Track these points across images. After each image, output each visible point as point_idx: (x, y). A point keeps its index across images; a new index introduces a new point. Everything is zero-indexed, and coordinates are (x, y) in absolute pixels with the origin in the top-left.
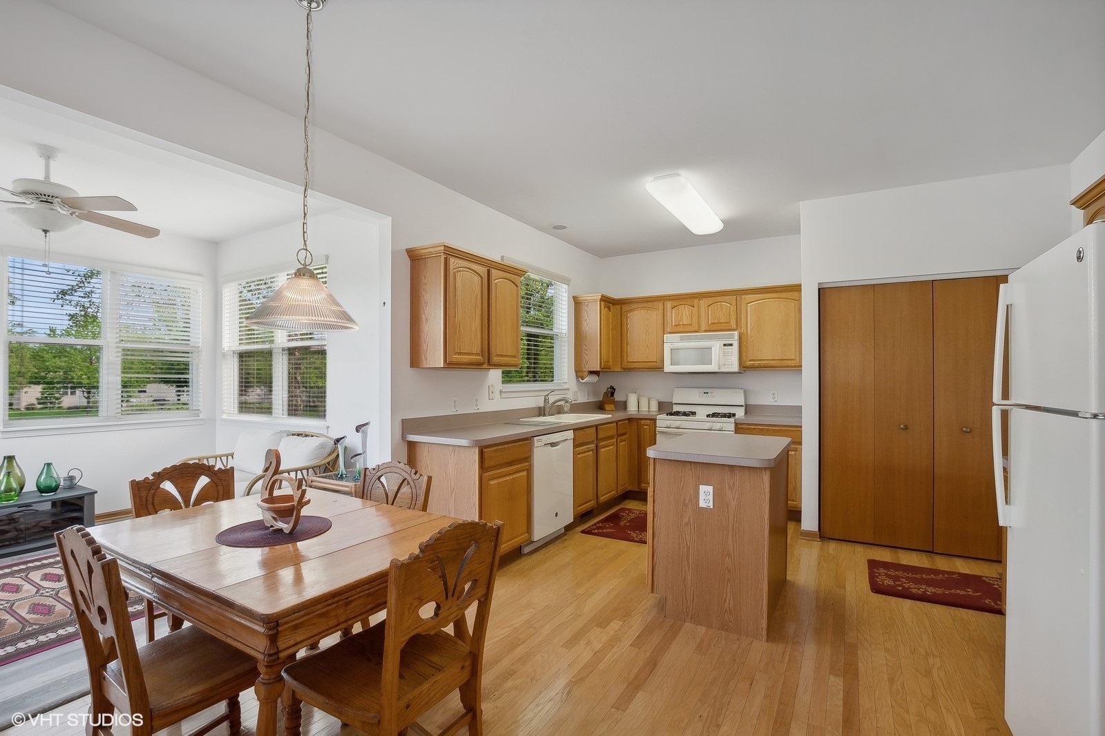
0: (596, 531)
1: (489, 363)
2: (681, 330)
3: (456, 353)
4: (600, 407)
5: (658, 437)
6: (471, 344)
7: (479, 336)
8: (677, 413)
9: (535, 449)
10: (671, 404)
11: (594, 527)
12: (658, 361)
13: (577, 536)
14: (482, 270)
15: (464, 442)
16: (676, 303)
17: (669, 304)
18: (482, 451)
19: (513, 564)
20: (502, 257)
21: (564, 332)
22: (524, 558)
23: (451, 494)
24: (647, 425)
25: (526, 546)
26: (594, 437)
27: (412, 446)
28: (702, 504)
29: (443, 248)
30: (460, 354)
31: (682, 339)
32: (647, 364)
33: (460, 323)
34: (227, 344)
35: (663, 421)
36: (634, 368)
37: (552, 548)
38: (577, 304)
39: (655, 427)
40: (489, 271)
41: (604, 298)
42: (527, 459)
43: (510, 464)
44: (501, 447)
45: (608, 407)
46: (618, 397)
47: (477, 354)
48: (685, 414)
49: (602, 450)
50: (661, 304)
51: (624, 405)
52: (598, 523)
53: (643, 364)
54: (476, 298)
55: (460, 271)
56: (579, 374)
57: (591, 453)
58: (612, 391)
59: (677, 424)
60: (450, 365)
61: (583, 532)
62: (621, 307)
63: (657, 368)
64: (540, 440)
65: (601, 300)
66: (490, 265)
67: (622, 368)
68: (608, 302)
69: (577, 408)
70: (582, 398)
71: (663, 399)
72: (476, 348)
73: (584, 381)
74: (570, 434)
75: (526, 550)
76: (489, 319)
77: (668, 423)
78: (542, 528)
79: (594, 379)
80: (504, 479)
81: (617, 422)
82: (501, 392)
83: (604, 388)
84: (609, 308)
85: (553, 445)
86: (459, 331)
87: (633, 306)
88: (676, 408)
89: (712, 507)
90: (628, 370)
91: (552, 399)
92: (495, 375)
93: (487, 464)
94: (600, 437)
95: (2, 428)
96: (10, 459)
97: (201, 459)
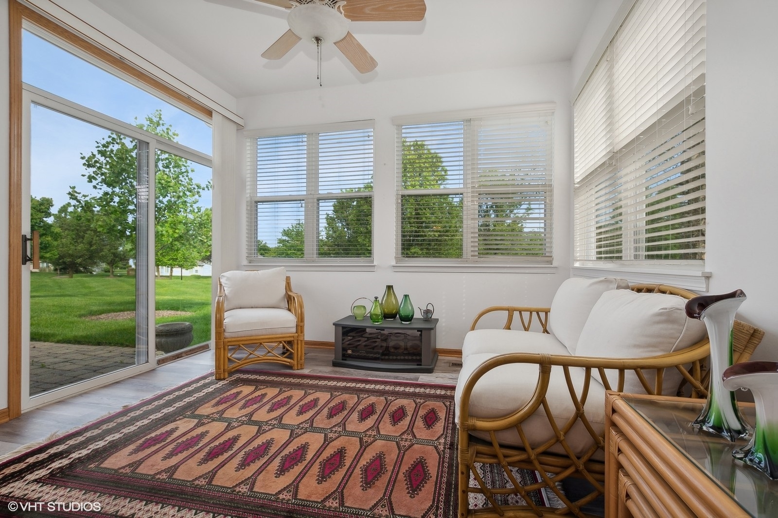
95: (394, 263)
96: (390, 288)
97: (511, 311)
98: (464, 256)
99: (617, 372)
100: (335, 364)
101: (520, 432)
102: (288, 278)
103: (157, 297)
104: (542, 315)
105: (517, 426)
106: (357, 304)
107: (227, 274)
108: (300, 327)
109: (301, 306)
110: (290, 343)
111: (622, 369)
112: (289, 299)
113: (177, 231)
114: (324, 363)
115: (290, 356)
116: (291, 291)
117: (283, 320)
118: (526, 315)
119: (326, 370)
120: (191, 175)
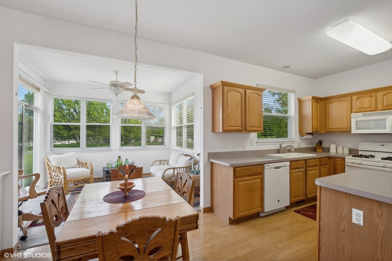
0: (302, 212)
1: (245, 130)
2: (363, 110)
3: (228, 126)
4: (314, 150)
5: (347, 168)
6: (237, 122)
7: (240, 119)
8: (361, 156)
9: (265, 169)
10: (357, 151)
11: (302, 210)
12: (348, 128)
13: (291, 213)
14: (242, 91)
15: (227, 165)
16: (359, 96)
17: (355, 98)
18: (235, 169)
19: (253, 221)
20: (257, 84)
21: (292, 115)
22: (259, 219)
23: (224, 186)
24: (339, 161)
25: (262, 213)
26: (304, 165)
27: (212, 163)
28: (354, 221)
29: (221, 83)
30: (230, 126)
31: (364, 115)
32: (341, 129)
33: (230, 114)
34: (173, 125)
35: (349, 160)
36: (333, 131)
37: (276, 217)
38: (300, 102)
39: (345, 162)
40: (245, 91)
41: (314, 98)
42: (262, 173)
43: (251, 175)
44: (245, 168)
45: (318, 150)
46: (324, 145)
47: (239, 126)
48: (366, 157)
49: (309, 172)
50: (349, 98)
51: (328, 150)
52: (305, 208)
53: (338, 129)
54: (238, 103)
55: (230, 92)
56: (301, 134)
57: (302, 173)
58: (320, 143)
59: (359, 162)
60: (225, 131)
61: (295, 211)
62: (325, 101)
63: (347, 131)
64: (269, 166)
65: (312, 99)
66: (246, 88)
67: (326, 131)
68: (316, 100)
69: (298, 150)
70: (303, 145)
71: (352, 147)
72: (239, 123)
73: (304, 137)
74: (288, 163)
75: (262, 215)
76: (245, 111)
77: (353, 161)
78: (269, 207)
79: (310, 136)
80: (247, 182)
81: (320, 159)
82: (257, 142)
83: (316, 141)
84: (318, 103)
85: (276, 168)
86: (230, 117)
87: (332, 100)
88: (360, 153)
89: (362, 225)
90: (330, 132)
91: (284, 146)
92: (254, 135)
93: (237, 175)
94: (308, 165)
95: (119, 149)
96: (119, 157)
97: (160, 161)
98: (142, 145)
99: (179, 169)
101: (171, 179)
104: (167, 161)
105: (171, 178)
106: (108, 163)
108: (92, 173)
109: (92, 166)
111: (184, 168)
117: (86, 171)
118: (164, 162)
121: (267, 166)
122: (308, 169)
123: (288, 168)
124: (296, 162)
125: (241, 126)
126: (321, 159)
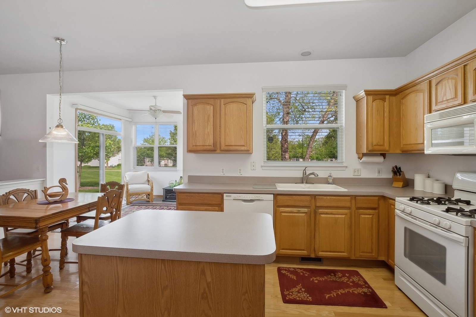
0: (285, 272)
1: (220, 150)
3: (193, 146)
6: (206, 140)
7: (211, 136)
10: (453, 189)
14: (214, 101)
16: (439, 78)
17: (434, 82)
21: (343, 124)
24: (393, 205)
26: (310, 203)
30: (196, 146)
33: (196, 131)
35: (399, 204)
36: (409, 150)
38: (357, 102)
40: (220, 101)
41: (370, 92)
47: (209, 146)
49: (323, 216)
50: (427, 84)
52: (303, 269)
53: (414, 146)
54: (208, 117)
55: (196, 105)
56: (359, 156)
57: (304, 215)
59: (409, 209)
60: (190, 151)
62: (400, 96)
64: (230, 196)
65: (367, 95)
67: (400, 150)
73: (362, 161)
76: (220, 126)
77: (403, 206)
81: (354, 196)
82: (262, 166)
85: (246, 201)
86: (196, 135)
87: (408, 91)
90: (405, 152)
96: (181, 177)
100: (163, 201)
102: (148, 174)
103: (82, 180)
106: (171, 182)
107: (128, 173)
108: (152, 190)
109: (152, 184)
110: (149, 195)
112: (148, 181)
113: (95, 150)
114: (160, 201)
115: (148, 199)
116: (149, 178)
117: (146, 187)
119: (161, 202)
120: (99, 122)
121: (227, 196)
122: (320, 210)
123: (271, 203)
124: (289, 196)
125: (213, 146)
126: (356, 198)
